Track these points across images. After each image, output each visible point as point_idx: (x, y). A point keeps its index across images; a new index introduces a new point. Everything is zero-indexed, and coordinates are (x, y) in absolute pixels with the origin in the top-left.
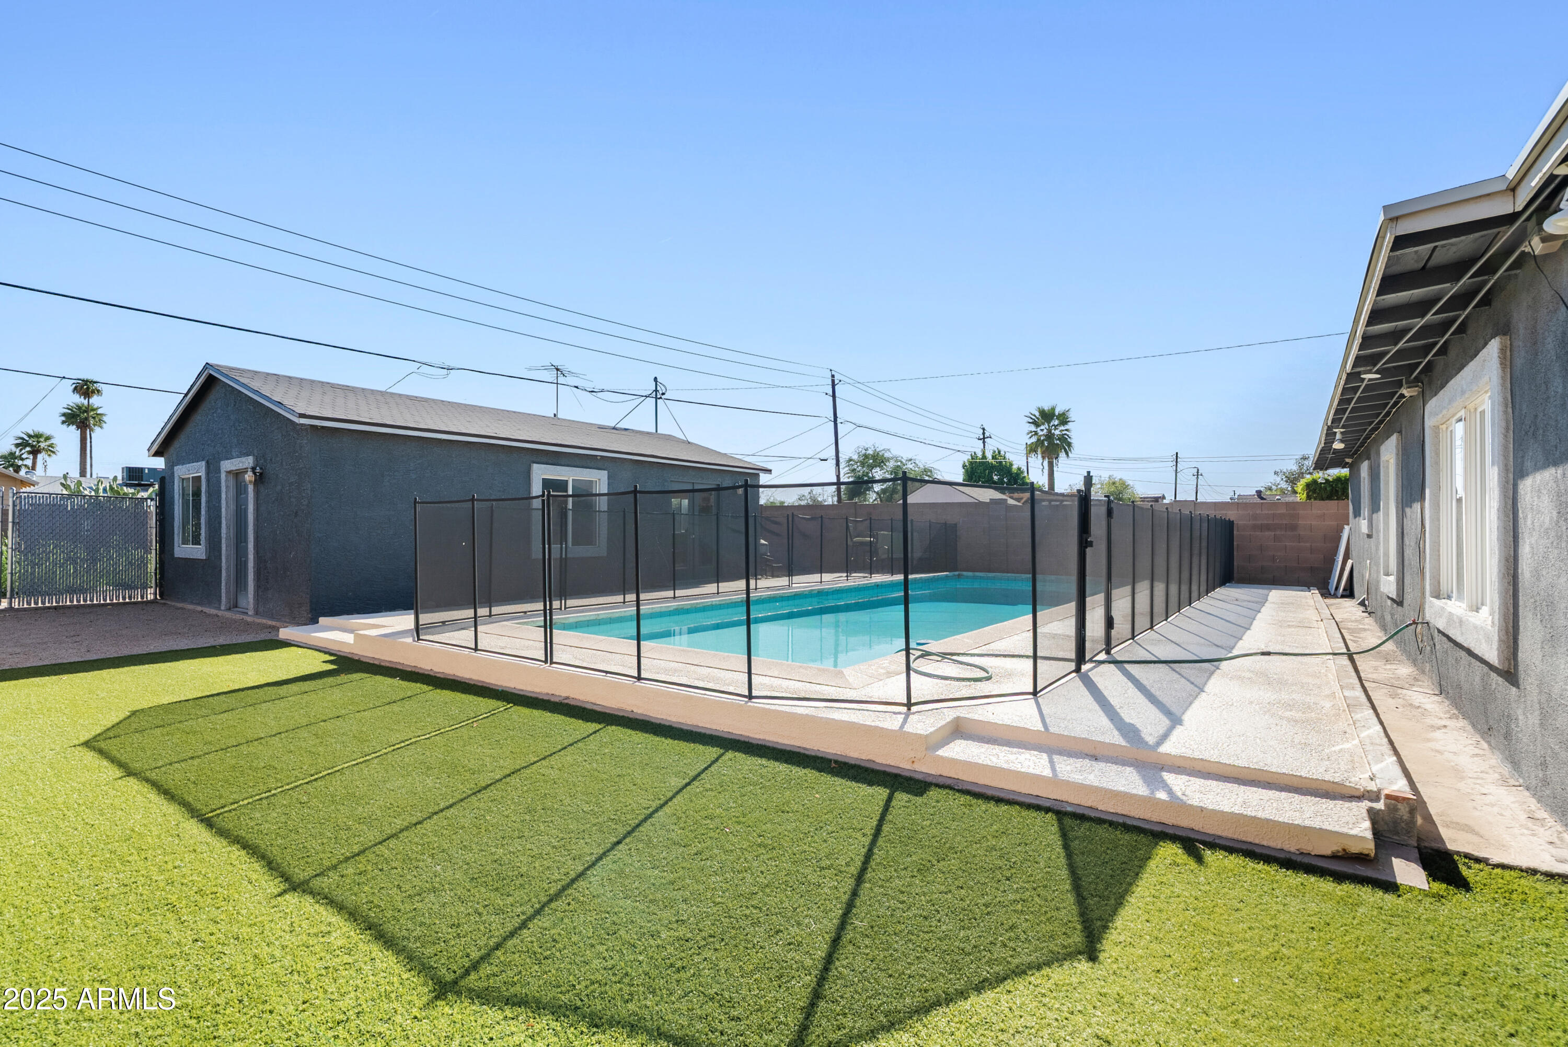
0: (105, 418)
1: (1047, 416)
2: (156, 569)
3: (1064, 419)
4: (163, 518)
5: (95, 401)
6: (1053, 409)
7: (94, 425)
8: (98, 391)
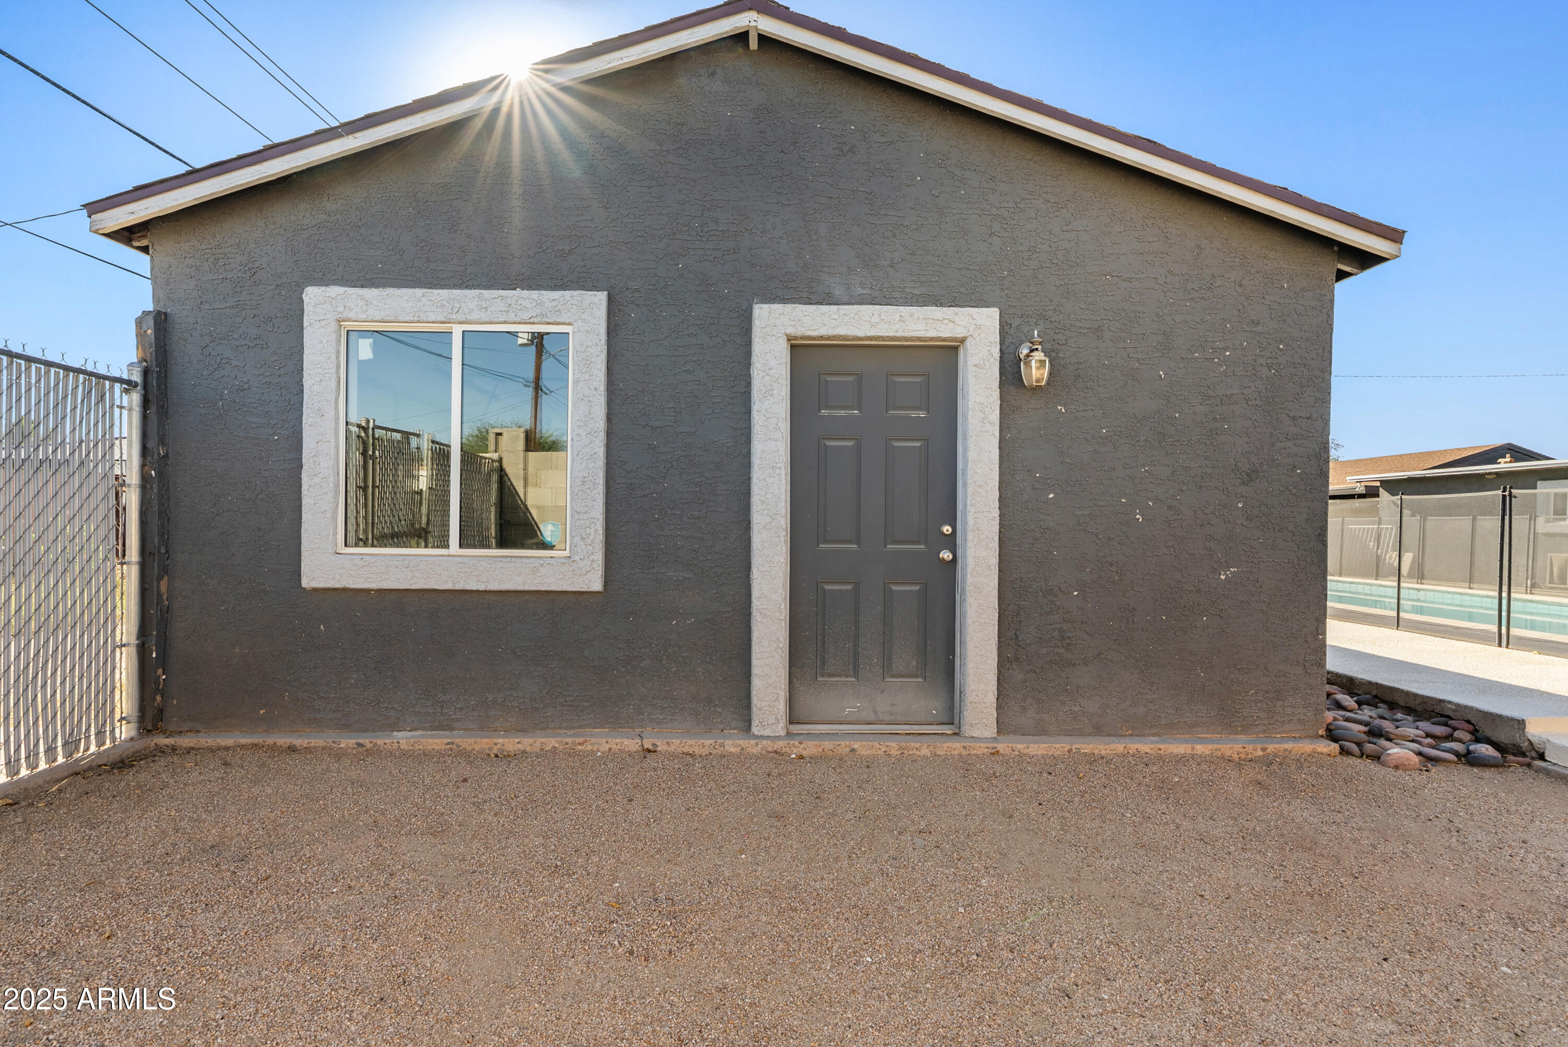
4: (167, 456)
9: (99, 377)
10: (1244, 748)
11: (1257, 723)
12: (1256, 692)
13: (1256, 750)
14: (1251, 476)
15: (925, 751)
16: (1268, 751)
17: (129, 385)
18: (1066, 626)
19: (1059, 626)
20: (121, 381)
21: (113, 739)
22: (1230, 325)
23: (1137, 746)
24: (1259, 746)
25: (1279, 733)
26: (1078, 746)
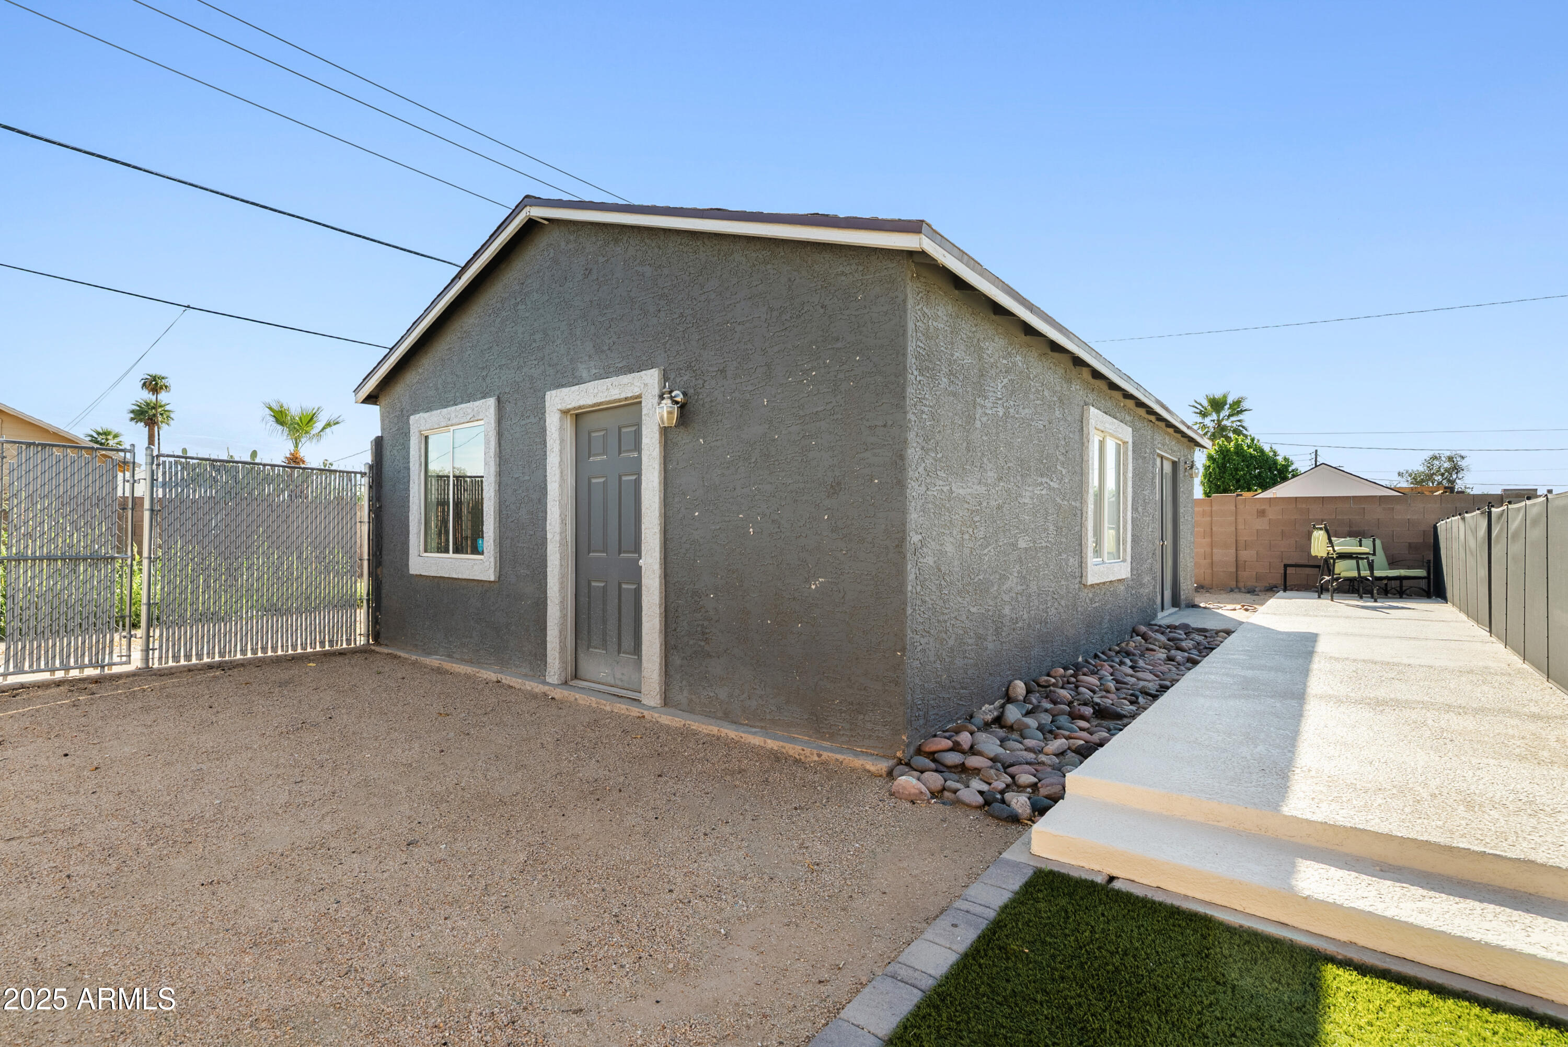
0: (172, 415)
1: (1217, 405)
2: (368, 594)
3: (1237, 408)
4: (380, 507)
5: (163, 397)
6: (1225, 397)
7: (162, 422)
8: (166, 387)
9: (348, 472)
10: (803, 750)
11: (841, 733)
12: (841, 702)
13: (812, 754)
14: (835, 488)
15: (608, 708)
16: (823, 757)
17: (363, 474)
18: (706, 623)
19: (701, 623)
20: (360, 473)
21: (355, 643)
22: (816, 346)
23: (726, 731)
24: (815, 752)
25: (858, 746)
26: (689, 723)
